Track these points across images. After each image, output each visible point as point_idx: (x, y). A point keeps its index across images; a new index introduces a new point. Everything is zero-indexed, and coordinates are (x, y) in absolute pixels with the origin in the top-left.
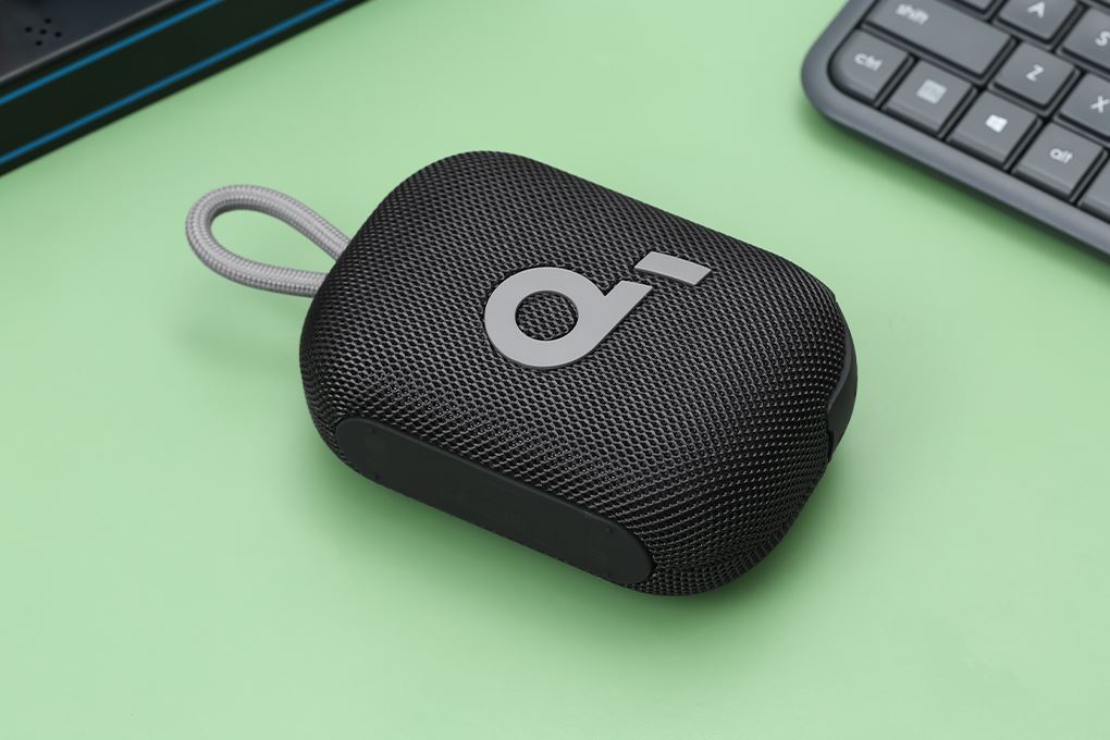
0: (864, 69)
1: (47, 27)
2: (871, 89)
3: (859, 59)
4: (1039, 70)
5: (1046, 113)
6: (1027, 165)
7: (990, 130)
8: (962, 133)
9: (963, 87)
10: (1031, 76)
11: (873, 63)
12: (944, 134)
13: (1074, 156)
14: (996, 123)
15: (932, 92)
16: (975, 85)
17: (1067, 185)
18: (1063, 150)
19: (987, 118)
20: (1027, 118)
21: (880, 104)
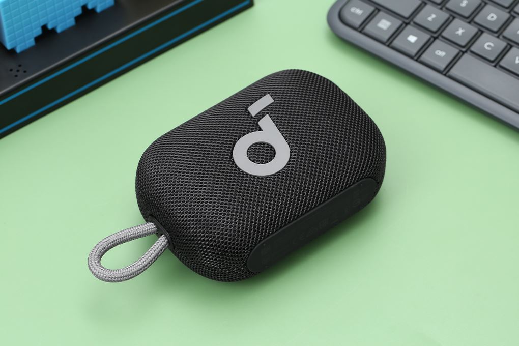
0: (354, 14)
1: (20, 68)
2: (357, 23)
3: (353, 10)
4: (434, 16)
5: (435, 35)
6: (425, 57)
7: (409, 42)
8: (397, 43)
9: (398, 23)
10: (430, 19)
11: (359, 12)
12: (389, 43)
13: (447, 53)
14: (412, 39)
15: (384, 25)
16: (404, 22)
17: (442, 66)
18: (441, 51)
19: (408, 36)
20: (426, 37)
21: (361, 29)
